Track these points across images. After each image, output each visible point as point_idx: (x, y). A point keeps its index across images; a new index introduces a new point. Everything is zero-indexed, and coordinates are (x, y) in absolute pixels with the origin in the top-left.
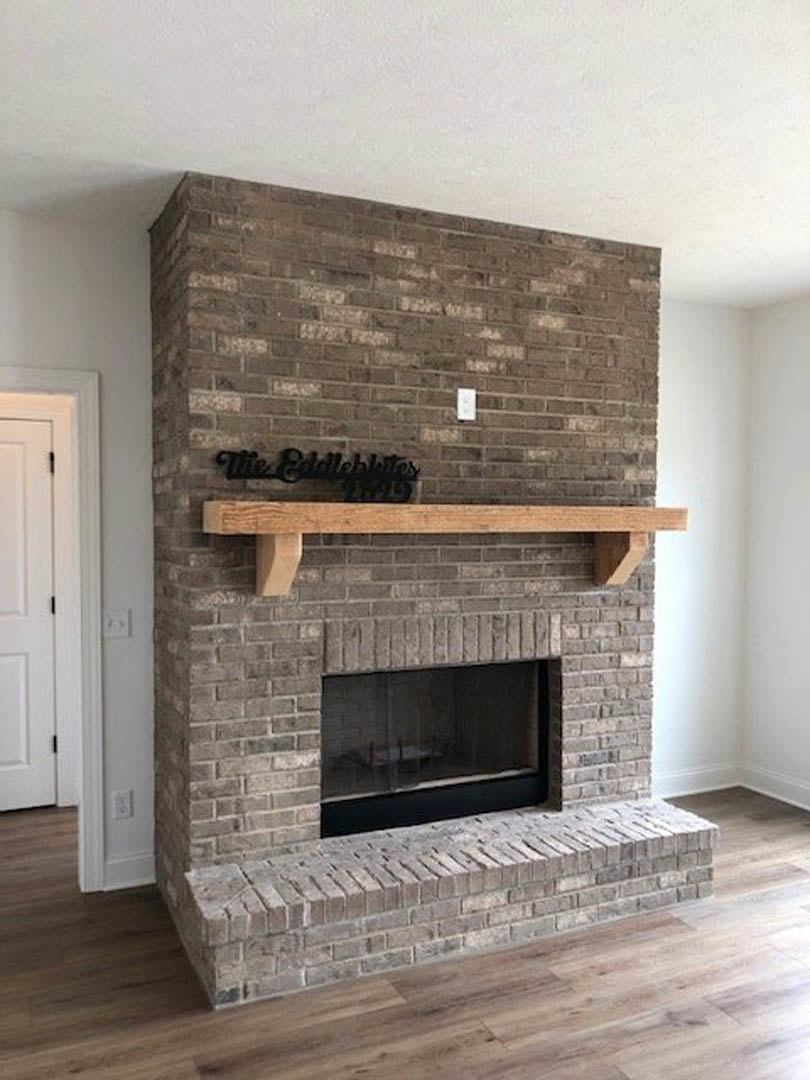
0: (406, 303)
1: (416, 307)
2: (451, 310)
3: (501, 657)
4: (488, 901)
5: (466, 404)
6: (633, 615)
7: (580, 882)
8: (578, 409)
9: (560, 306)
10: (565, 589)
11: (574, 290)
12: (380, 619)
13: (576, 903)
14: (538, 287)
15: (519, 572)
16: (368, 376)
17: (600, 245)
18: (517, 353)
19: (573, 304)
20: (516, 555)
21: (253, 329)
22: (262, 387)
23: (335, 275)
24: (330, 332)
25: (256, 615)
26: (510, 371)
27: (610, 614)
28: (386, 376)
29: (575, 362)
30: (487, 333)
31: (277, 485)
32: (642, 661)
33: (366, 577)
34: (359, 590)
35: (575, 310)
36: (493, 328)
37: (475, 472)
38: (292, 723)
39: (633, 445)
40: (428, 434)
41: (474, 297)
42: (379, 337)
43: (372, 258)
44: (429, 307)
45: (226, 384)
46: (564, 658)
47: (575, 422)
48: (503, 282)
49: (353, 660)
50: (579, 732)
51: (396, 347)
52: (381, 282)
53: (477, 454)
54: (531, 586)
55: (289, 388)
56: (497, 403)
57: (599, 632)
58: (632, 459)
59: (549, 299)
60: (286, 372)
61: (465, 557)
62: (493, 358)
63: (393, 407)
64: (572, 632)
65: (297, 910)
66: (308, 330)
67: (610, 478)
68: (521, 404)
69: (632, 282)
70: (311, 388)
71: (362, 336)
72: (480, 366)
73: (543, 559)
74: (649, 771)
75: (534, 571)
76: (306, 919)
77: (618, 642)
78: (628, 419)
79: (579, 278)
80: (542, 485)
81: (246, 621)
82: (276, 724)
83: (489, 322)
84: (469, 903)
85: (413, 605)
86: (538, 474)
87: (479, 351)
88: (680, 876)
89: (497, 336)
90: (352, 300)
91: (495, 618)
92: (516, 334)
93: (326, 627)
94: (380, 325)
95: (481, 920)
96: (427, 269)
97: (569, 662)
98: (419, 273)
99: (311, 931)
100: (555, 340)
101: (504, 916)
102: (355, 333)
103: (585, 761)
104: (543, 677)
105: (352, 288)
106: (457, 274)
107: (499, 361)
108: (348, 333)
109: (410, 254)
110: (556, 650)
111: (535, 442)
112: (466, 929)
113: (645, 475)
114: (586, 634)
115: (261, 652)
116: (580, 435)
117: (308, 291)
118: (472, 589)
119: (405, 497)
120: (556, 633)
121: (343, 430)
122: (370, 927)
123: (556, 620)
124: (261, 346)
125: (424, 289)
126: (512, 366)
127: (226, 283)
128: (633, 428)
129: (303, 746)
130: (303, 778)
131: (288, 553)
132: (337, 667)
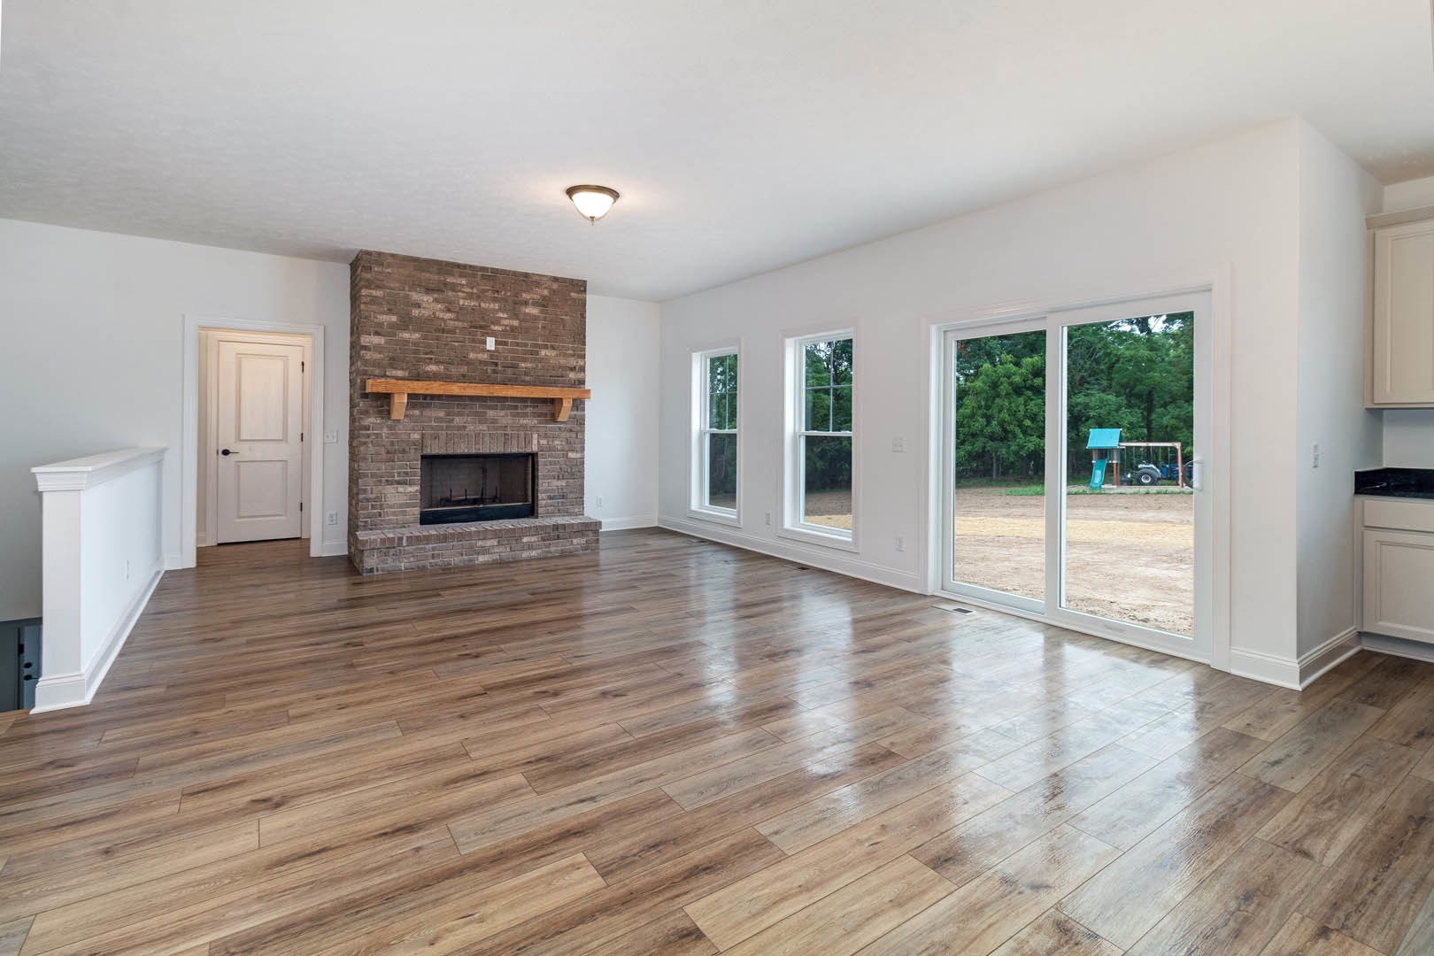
0: (461, 302)
1: (466, 304)
2: (483, 305)
3: (508, 451)
4: (489, 543)
5: (491, 343)
6: (574, 435)
7: (534, 539)
8: (546, 347)
9: (535, 304)
10: (540, 423)
11: (544, 297)
12: (449, 432)
13: (530, 547)
14: (525, 296)
15: (518, 415)
16: (443, 331)
17: (556, 279)
18: (516, 323)
19: (543, 303)
20: (516, 407)
21: (390, 311)
22: (395, 335)
23: (428, 290)
24: (426, 313)
25: (390, 428)
26: (512, 331)
27: (563, 434)
28: (452, 332)
29: (543, 327)
30: (501, 315)
32: (579, 455)
33: (442, 414)
34: (438, 419)
35: (544, 306)
36: (503, 313)
37: (495, 372)
38: (406, 473)
39: (573, 362)
40: (473, 356)
41: (495, 300)
42: (449, 315)
43: (445, 284)
44: (472, 304)
45: (377, 333)
46: (540, 453)
47: (543, 353)
48: (509, 294)
49: (434, 449)
50: (547, 485)
51: (458, 320)
52: (450, 293)
53: (496, 364)
54: (523, 421)
55: (406, 335)
56: (506, 344)
57: (557, 442)
58: (573, 369)
59: (531, 301)
60: (406, 329)
61: (490, 408)
62: (503, 325)
63: (456, 344)
64: (543, 442)
65: (401, 539)
66: (415, 312)
67: (562, 377)
68: (517, 344)
69: (572, 294)
70: (417, 336)
71: (441, 315)
72: (496, 328)
73: (529, 410)
74: (583, 504)
75: (525, 415)
76: (404, 543)
77: (566, 448)
78: (571, 352)
79: (546, 292)
80: (528, 378)
81: (385, 430)
82: (399, 473)
83: (500, 310)
84: (480, 543)
85: (465, 427)
86: (526, 374)
87: (497, 322)
88: (583, 541)
89: (505, 316)
90: (436, 300)
91: (505, 434)
92: (516, 316)
93: (423, 435)
94: (449, 310)
95: (485, 551)
96: (472, 288)
97: (542, 455)
98: (469, 290)
99: (407, 548)
100: (535, 318)
101: (496, 550)
102: (437, 313)
103: (551, 498)
104: (528, 461)
105: (436, 296)
106: (487, 291)
107: (507, 326)
108: (434, 314)
109: (464, 282)
110: (535, 449)
111: (525, 360)
112: (478, 554)
113: (580, 376)
114: (550, 443)
115: (392, 443)
116: (546, 358)
117: (415, 296)
118: (494, 421)
120: (535, 442)
121: (432, 353)
122: (434, 549)
123: (535, 436)
124: (394, 319)
125: (470, 296)
126: (513, 329)
127: (379, 293)
128: (573, 355)
129: (411, 484)
130: (412, 496)
131: (400, 401)
132: (428, 451)
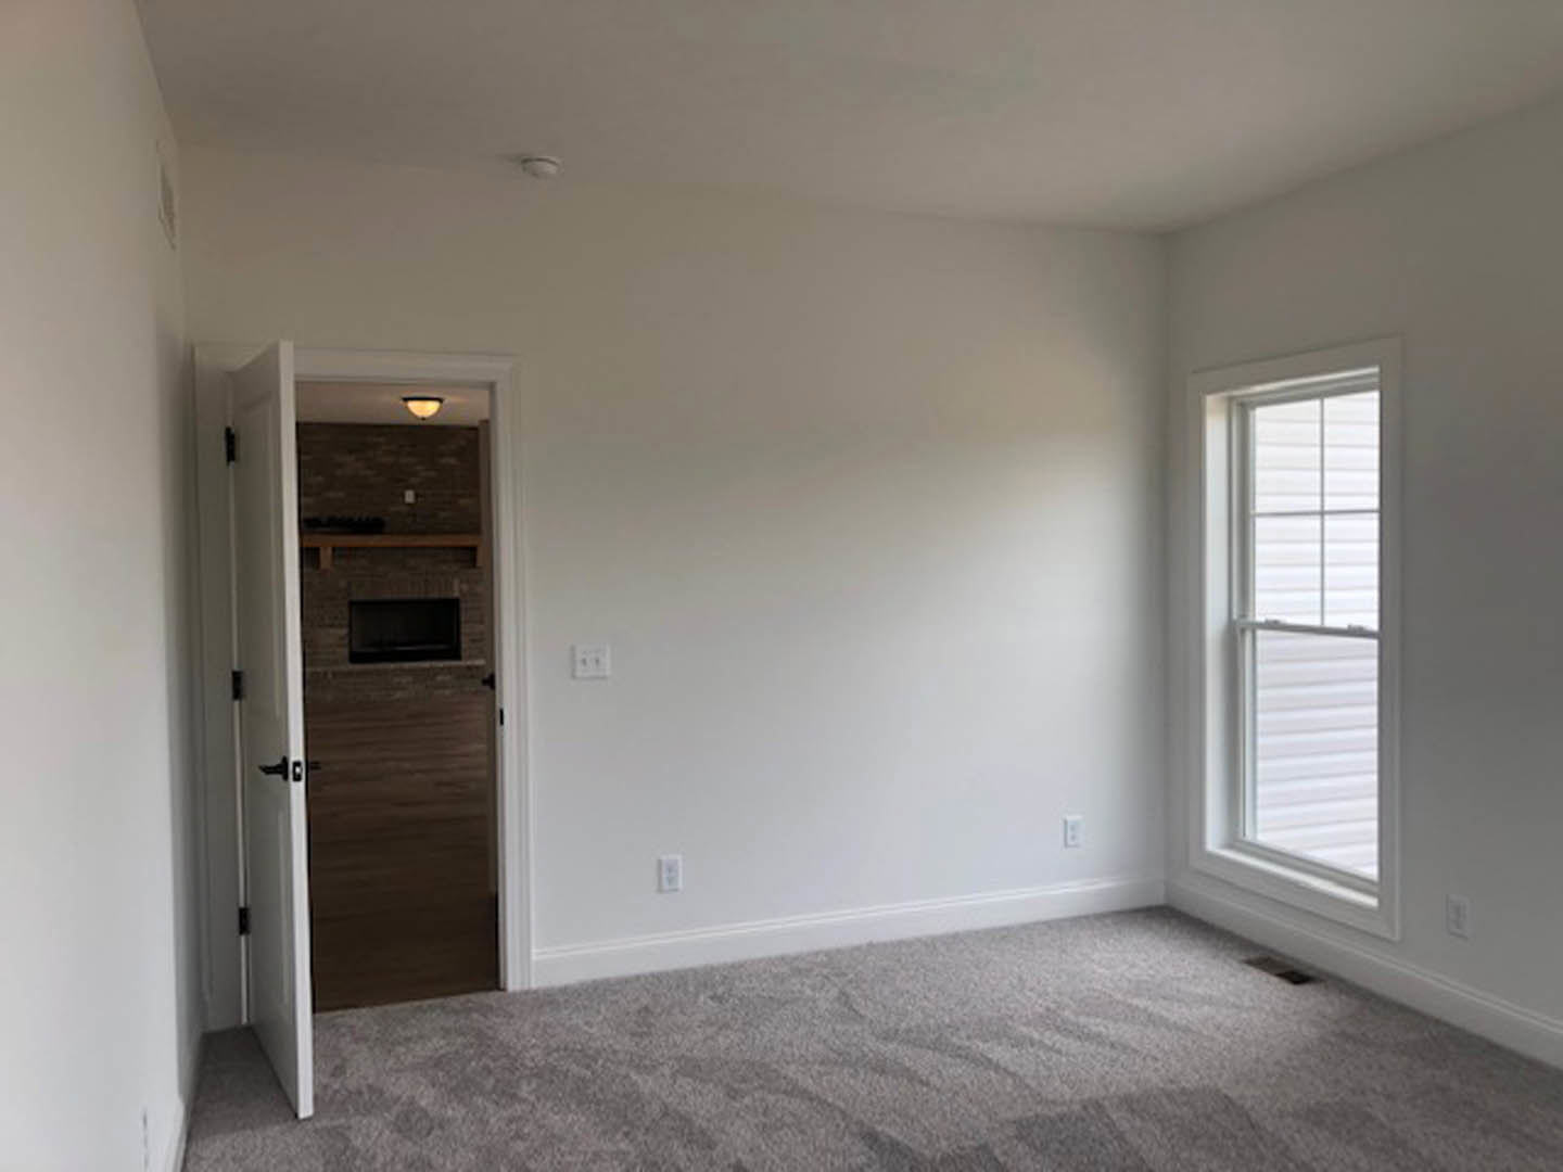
0: (381, 459)
1: (385, 460)
2: (401, 460)
3: (430, 597)
4: (404, 680)
5: (410, 496)
7: (448, 679)
8: (464, 496)
9: (453, 454)
10: (461, 569)
12: (373, 579)
13: (444, 686)
14: (442, 447)
15: (438, 562)
16: (366, 487)
18: (432, 474)
19: (460, 453)
20: (435, 555)
21: (318, 473)
22: (322, 494)
23: (350, 451)
24: (349, 472)
25: (320, 576)
26: (430, 482)
28: (373, 487)
29: (462, 476)
30: (418, 468)
31: (328, 530)
33: (366, 564)
34: (362, 568)
35: (461, 455)
36: (421, 465)
37: (415, 523)
38: (337, 617)
40: (393, 509)
41: (412, 454)
42: (369, 472)
43: (366, 444)
44: (391, 460)
48: (426, 447)
49: (360, 595)
50: (467, 630)
51: (377, 475)
52: (370, 452)
53: (416, 516)
54: (444, 568)
55: (332, 494)
56: (424, 495)
57: (478, 588)
60: (331, 488)
61: (410, 555)
62: (423, 477)
63: (377, 498)
64: (465, 587)
65: (325, 674)
66: (339, 472)
68: (435, 495)
70: (341, 494)
71: (363, 472)
72: (414, 480)
73: (449, 556)
75: (446, 562)
80: (447, 527)
81: (316, 579)
83: (419, 463)
85: (387, 574)
86: (445, 522)
87: (415, 475)
89: (423, 468)
90: (358, 460)
91: (426, 580)
92: (432, 467)
93: (349, 582)
94: (370, 468)
97: (462, 600)
99: (332, 682)
100: (452, 468)
101: (411, 687)
102: (359, 472)
104: (453, 605)
105: (358, 455)
106: (405, 446)
107: (425, 478)
108: (357, 472)
109: (381, 441)
110: (456, 594)
111: (443, 510)
112: (395, 690)
114: (472, 589)
115: (322, 591)
117: (339, 458)
118: (415, 569)
119: (380, 532)
120: (456, 588)
121: (355, 509)
122: (356, 683)
123: (456, 582)
124: (321, 479)
125: (389, 453)
126: (431, 480)
129: (341, 626)
130: (341, 638)
131: (326, 556)
132: (354, 598)
